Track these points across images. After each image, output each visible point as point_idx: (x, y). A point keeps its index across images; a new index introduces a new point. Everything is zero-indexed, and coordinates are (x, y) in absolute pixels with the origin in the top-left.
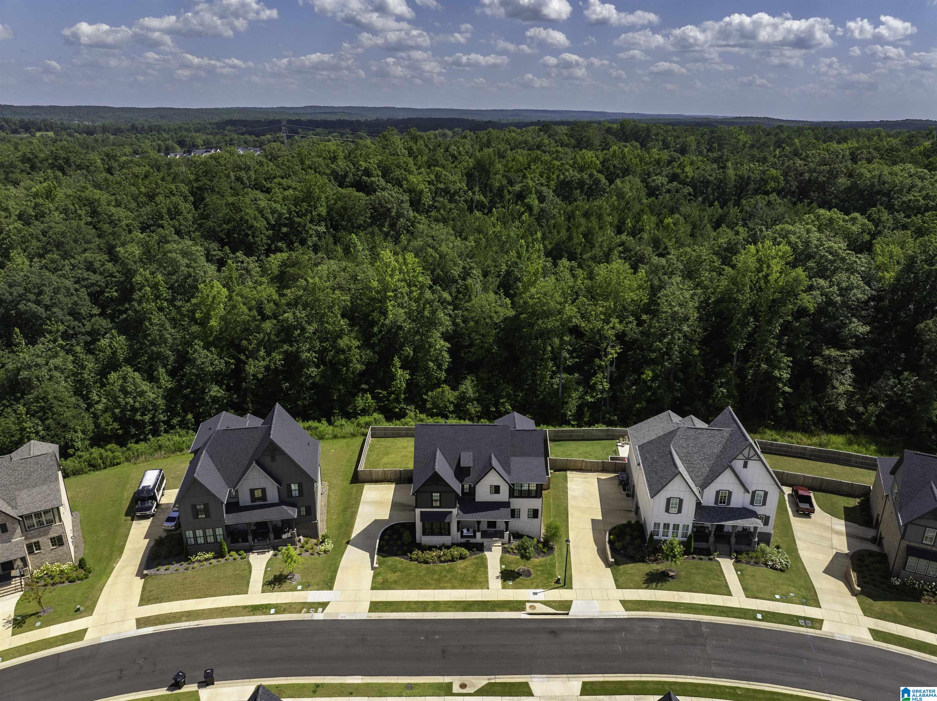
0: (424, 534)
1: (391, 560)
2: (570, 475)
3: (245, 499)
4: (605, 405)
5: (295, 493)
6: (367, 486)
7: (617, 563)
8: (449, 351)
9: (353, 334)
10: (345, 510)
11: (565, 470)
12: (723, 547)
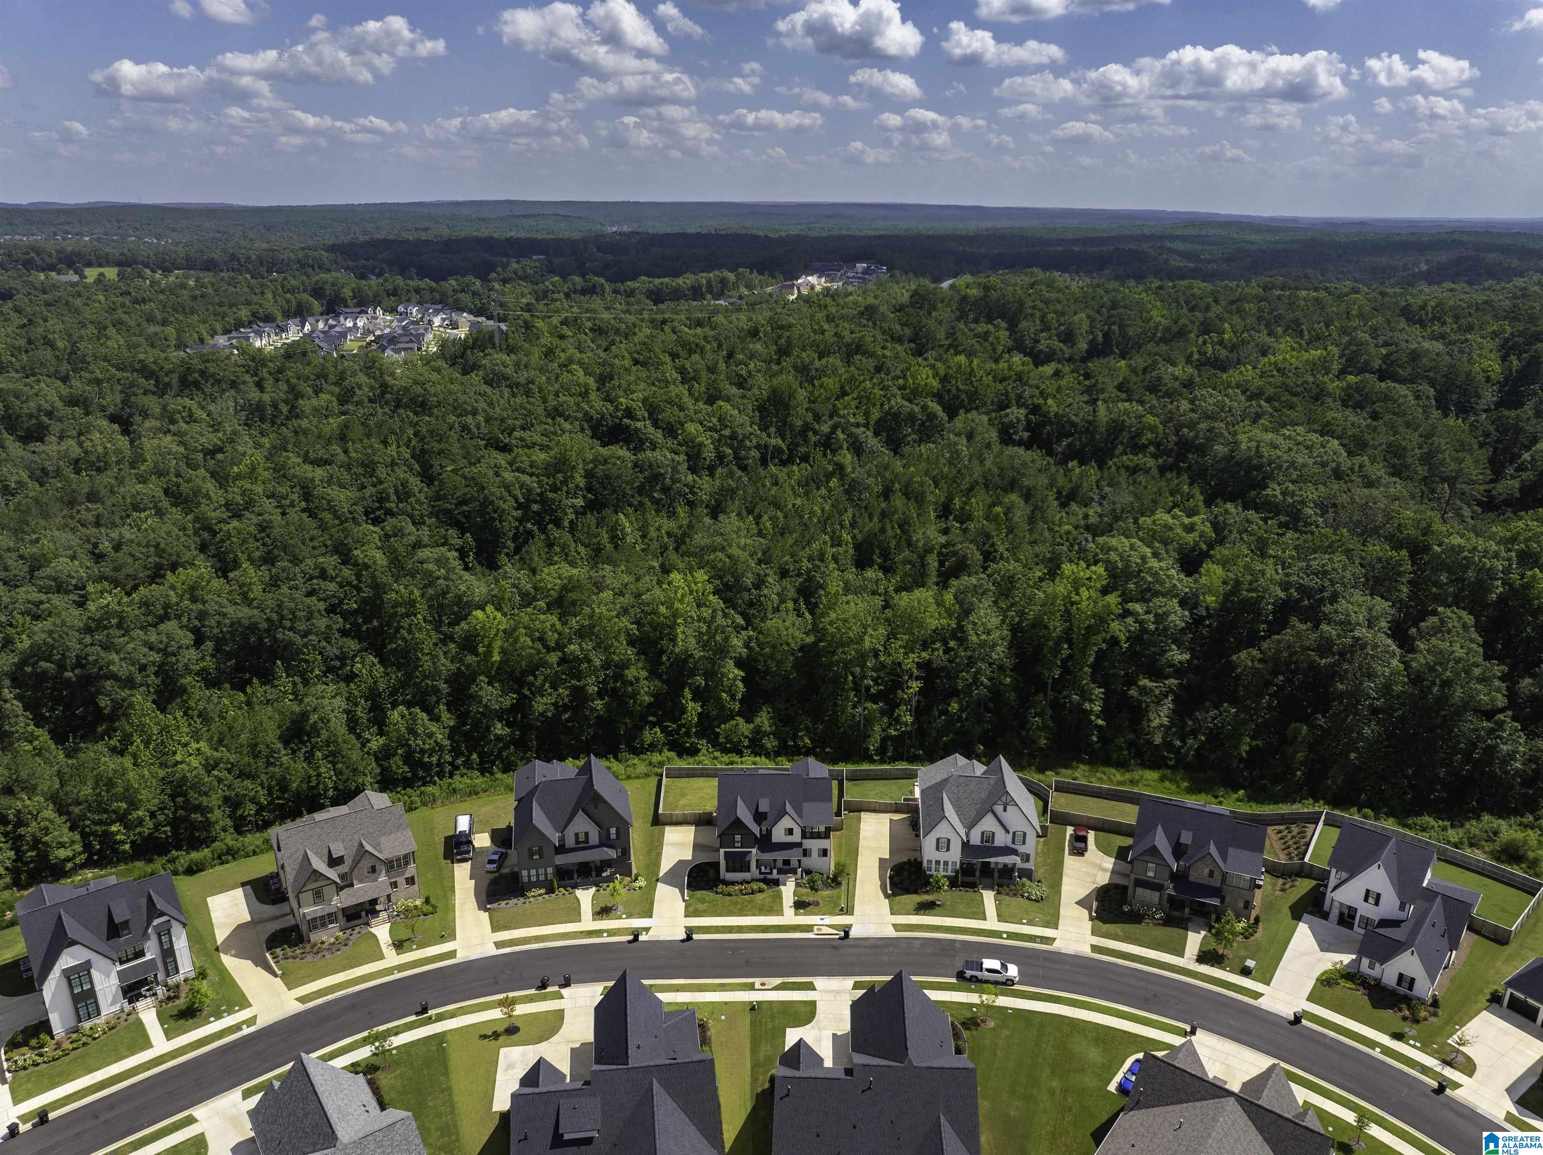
0: (728, 871)
1: (699, 894)
2: (863, 815)
3: (570, 842)
4: (910, 738)
5: (613, 836)
6: (668, 829)
7: (894, 894)
8: (743, 680)
9: (640, 665)
10: (650, 851)
11: (860, 811)
12: (987, 881)
